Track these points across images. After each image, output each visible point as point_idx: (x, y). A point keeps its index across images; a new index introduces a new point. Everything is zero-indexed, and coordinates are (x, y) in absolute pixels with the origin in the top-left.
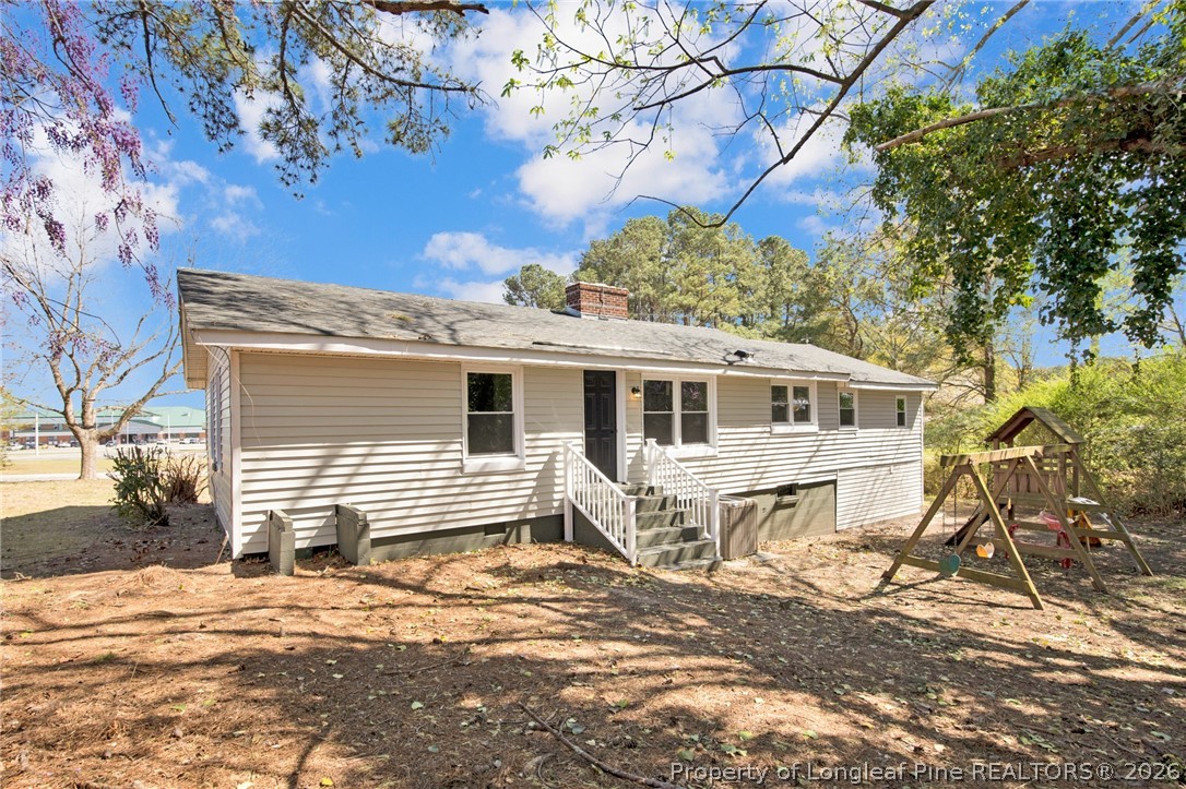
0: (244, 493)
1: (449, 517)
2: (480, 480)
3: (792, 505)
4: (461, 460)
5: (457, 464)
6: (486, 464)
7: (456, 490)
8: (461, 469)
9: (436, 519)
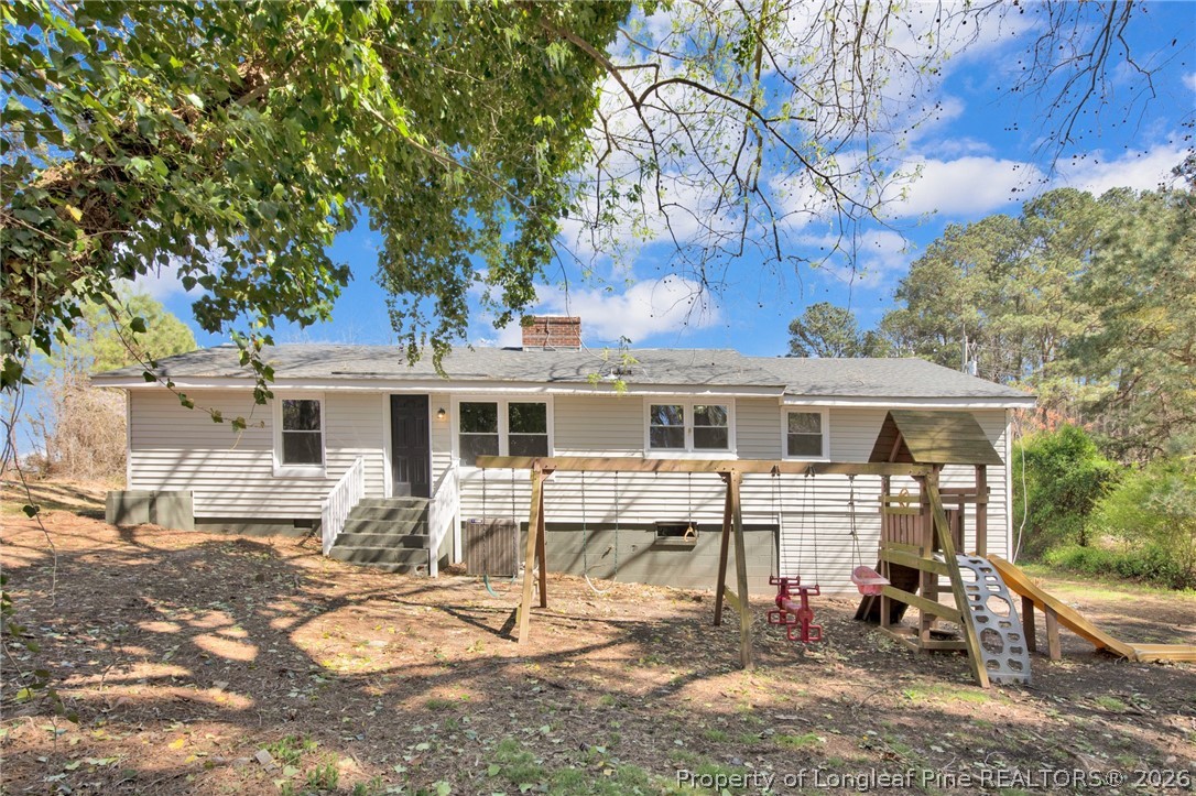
0: (133, 478)
1: (262, 509)
2: (286, 483)
3: (690, 548)
4: (272, 466)
5: (268, 469)
6: (290, 471)
7: (268, 489)
8: (271, 473)
9: (253, 509)
